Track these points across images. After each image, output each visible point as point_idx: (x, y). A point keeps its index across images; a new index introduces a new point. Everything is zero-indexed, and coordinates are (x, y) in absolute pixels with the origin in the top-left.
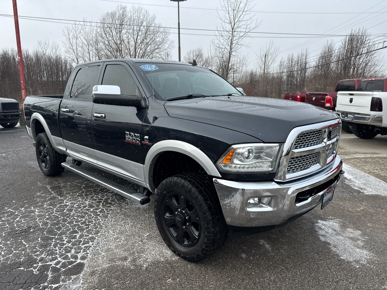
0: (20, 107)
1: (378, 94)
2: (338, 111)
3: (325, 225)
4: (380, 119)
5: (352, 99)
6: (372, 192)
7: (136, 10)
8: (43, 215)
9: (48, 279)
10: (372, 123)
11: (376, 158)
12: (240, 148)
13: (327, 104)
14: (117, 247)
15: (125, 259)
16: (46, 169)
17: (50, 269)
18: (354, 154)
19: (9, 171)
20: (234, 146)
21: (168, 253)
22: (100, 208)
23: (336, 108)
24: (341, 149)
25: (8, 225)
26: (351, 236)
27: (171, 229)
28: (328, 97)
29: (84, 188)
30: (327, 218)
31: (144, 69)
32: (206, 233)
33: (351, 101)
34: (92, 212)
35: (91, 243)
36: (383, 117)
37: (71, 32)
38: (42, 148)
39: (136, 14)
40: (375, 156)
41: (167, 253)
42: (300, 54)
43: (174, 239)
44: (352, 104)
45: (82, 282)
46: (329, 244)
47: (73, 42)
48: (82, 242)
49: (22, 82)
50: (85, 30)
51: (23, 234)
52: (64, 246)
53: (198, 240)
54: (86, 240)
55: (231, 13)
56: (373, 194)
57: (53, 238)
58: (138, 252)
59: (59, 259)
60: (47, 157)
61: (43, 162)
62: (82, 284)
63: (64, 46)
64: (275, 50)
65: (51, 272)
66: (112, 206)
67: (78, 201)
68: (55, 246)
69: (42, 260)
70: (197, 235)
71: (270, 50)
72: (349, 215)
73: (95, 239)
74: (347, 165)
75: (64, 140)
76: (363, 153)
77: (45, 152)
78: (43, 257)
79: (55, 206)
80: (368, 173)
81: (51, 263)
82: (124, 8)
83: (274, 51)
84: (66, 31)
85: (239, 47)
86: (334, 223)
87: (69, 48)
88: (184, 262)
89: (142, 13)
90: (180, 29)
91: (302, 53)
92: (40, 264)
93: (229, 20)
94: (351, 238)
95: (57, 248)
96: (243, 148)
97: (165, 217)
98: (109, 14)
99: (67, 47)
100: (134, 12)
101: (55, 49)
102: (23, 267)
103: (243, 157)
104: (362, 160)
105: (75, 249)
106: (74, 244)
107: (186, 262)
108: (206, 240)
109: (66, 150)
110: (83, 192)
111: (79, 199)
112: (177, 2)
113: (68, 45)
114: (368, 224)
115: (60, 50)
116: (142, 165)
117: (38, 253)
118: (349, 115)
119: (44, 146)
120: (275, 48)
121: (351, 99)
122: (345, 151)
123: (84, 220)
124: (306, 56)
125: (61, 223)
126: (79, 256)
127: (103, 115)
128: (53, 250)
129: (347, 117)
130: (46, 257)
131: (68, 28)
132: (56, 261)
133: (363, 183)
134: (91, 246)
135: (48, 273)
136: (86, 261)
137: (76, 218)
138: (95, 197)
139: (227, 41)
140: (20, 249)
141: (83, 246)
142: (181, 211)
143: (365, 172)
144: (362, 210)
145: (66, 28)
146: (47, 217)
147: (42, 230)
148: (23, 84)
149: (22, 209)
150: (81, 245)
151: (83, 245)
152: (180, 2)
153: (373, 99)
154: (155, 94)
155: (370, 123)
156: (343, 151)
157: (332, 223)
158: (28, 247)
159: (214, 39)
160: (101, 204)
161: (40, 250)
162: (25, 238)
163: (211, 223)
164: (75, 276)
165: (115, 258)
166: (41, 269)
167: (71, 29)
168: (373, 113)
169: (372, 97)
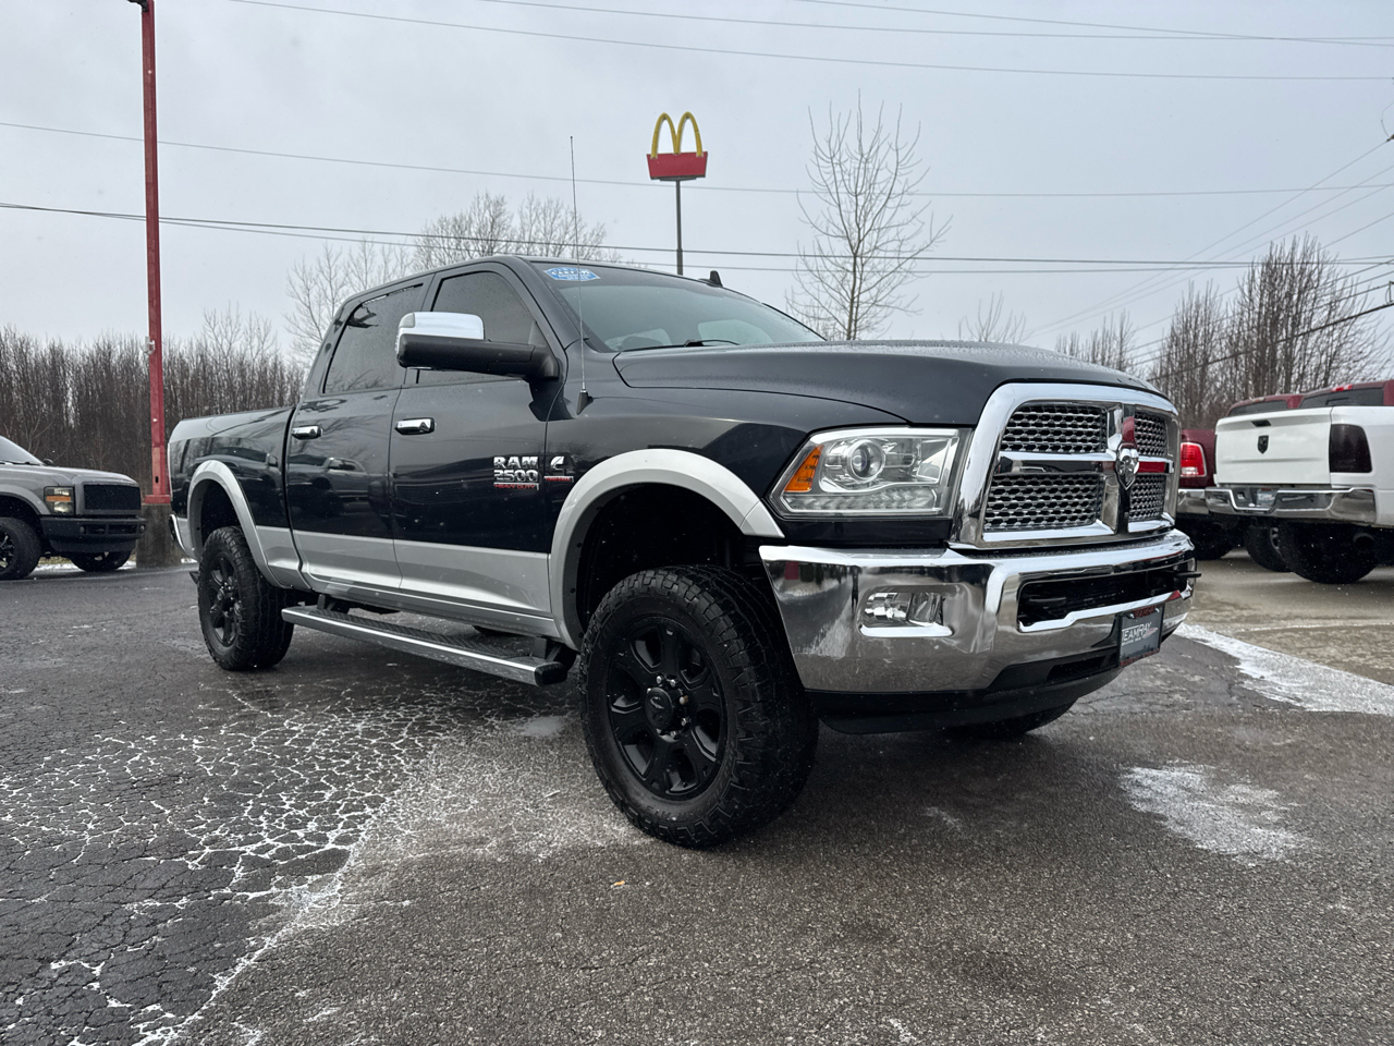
0: (143, 504)
1: (1348, 415)
2: (1222, 485)
3: (1154, 779)
4: (1366, 499)
5: (1267, 437)
6: (1336, 706)
7: (540, 211)
8: (216, 751)
9: (234, 881)
10: (1342, 512)
11: (1363, 628)
12: (838, 443)
13: (1188, 468)
14: (450, 819)
15: (482, 842)
16: (228, 645)
17: (240, 860)
18: (1285, 619)
19: (105, 659)
20: (817, 439)
21: (620, 831)
22: (402, 738)
23: (1215, 476)
24: (1242, 609)
25: (104, 771)
26: (1242, 800)
27: (632, 750)
28: (1189, 444)
29: (348, 694)
30: (1165, 763)
31: (557, 276)
32: (742, 734)
33: (1263, 445)
34: (375, 745)
35: (368, 810)
36: (1378, 493)
37: (316, 283)
38: (218, 578)
39: (539, 223)
40: (1360, 623)
41: (617, 832)
42: (1100, 335)
43: (641, 781)
44: (1268, 454)
45: (338, 887)
46: (1163, 818)
47: (322, 315)
48: (341, 808)
49: (155, 420)
50: (364, 275)
51: (153, 788)
52: (285, 815)
53: (717, 767)
54: (355, 803)
55: (847, 203)
56: (1336, 709)
57: (249, 798)
58: (520, 829)
59: (269, 841)
60: (233, 606)
61: (220, 623)
62: (340, 891)
63: (291, 329)
64: (1009, 323)
65: (242, 868)
66: (441, 734)
67: (329, 724)
68: (257, 812)
69: (212, 842)
70: (714, 752)
71: (993, 327)
72: (1241, 755)
73: (384, 801)
74: (1255, 647)
75: (295, 532)
76: (1317, 618)
77: (229, 591)
78: (217, 836)
79: (254, 731)
80: (1329, 664)
81: (242, 849)
82: (498, 203)
83: (1007, 328)
84: (298, 282)
85: (882, 314)
86: (1187, 774)
87: (308, 334)
88: (668, 850)
89: (557, 222)
90: (684, 254)
91: (1108, 328)
92: (208, 850)
93: (843, 228)
94: (1242, 807)
95: (261, 818)
96: (848, 442)
97: (613, 709)
98: (448, 224)
99: (299, 331)
100: (533, 218)
101: (259, 338)
102: (154, 856)
103: (850, 473)
104: (1311, 633)
105: (317, 821)
106: (313, 811)
107: (674, 850)
108: (740, 759)
109: (300, 567)
110: (347, 704)
111: (332, 717)
112: (674, 183)
113: (302, 325)
114: (1307, 776)
115: (275, 338)
116: (543, 556)
117: (203, 827)
118: (1261, 496)
119: (229, 569)
120: (1010, 319)
121: (1261, 438)
122: (1253, 613)
123: (347, 762)
124: (1122, 339)
125: (273, 768)
126: (332, 835)
127: (428, 423)
128: (247, 820)
129: (1255, 502)
130: (228, 835)
131: (304, 272)
132: (260, 844)
133: (1303, 687)
134: (370, 817)
135: (235, 869)
136: (352, 846)
137: (323, 758)
138: (384, 716)
139: (838, 295)
140: (144, 818)
141: (344, 816)
142: (663, 682)
143: (1317, 662)
144: (1290, 745)
145: (299, 270)
146: (230, 755)
147: (215, 781)
148: (158, 426)
149: (150, 738)
150: (337, 814)
151: (345, 813)
152: (682, 183)
153: (1335, 430)
154: (586, 337)
155: (1333, 513)
156: (1245, 613)
157: (1180, 774)
158: (170, 814)
159: (793, 292)
160: (406, 730)
161: (209, 821)
162: (161, 798)
163: (755, 701)
164: (319, 877)
165: (448, 840)
166: (211, 859)
167: (315, 272)
168: (1340, 478)
169: (1332, 426)
